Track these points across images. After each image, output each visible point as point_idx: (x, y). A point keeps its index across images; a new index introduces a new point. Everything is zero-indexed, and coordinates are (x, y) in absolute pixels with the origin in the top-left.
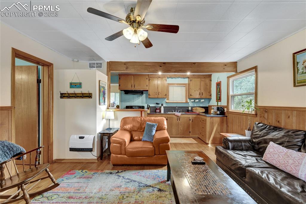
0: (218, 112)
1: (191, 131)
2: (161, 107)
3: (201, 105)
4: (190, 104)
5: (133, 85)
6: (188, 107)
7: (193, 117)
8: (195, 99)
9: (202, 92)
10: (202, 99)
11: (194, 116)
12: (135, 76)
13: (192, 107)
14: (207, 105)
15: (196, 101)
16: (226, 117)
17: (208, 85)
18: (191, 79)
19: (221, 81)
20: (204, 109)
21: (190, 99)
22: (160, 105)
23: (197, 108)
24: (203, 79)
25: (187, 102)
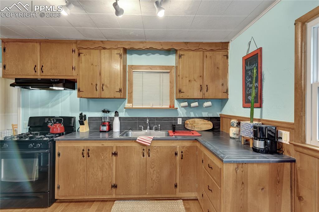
0: (260, 144)
1: (178, 182)
2: (112, 119)
3: (205, 114)
4: (181, 112)
5: (39, 68)
6: (176, 119)
7: (183, 147)
8: (190, 100)
9: (206, 83)
10: (207, 100)
11: (187, 144)
12: (41, 44)
13: (184, 119)
14: (217, 114)
15: (193, 105)
16: (288, 165)
17: (221, 66)
18: (181, 53)
19: (261, 49)
20: (210, 122)
21: (180, 100)
22: (112, 115)
23: (196, 120)
24: (208, 54)
25: (172, 108)
